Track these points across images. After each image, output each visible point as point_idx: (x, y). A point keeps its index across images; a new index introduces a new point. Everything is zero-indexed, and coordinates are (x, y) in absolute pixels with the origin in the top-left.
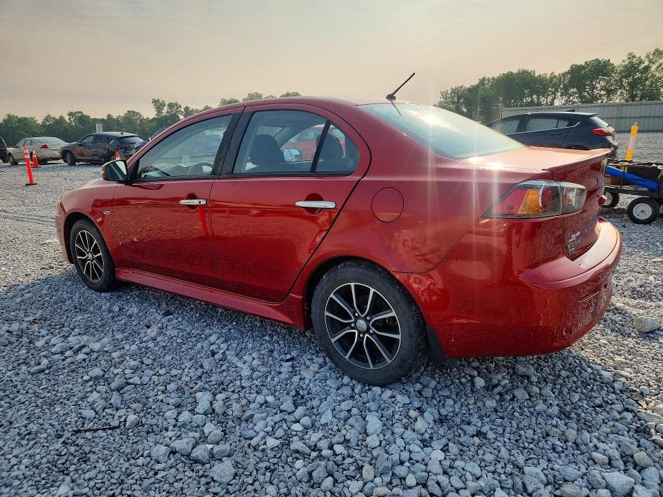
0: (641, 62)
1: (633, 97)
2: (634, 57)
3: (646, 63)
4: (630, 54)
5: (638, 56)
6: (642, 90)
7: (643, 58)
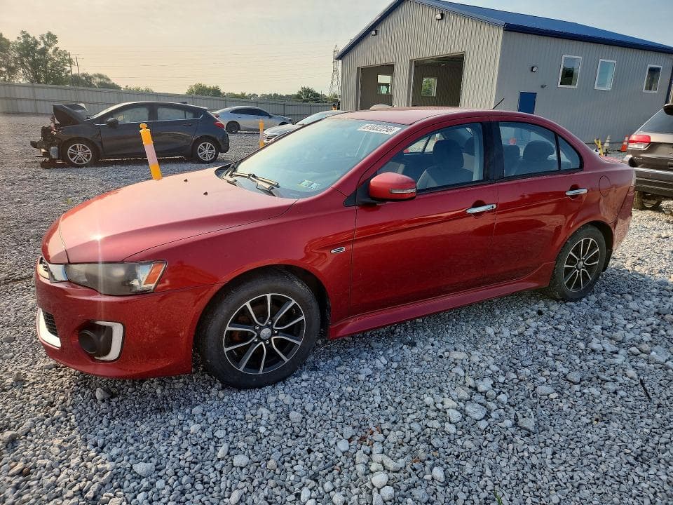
0: (37, 43)
1: (37, 78)
2: (28, 36)
3: (42, 45)
4: (23, 32)
5: (32, 36)
6: (45, 72)
7: (38, 38)
